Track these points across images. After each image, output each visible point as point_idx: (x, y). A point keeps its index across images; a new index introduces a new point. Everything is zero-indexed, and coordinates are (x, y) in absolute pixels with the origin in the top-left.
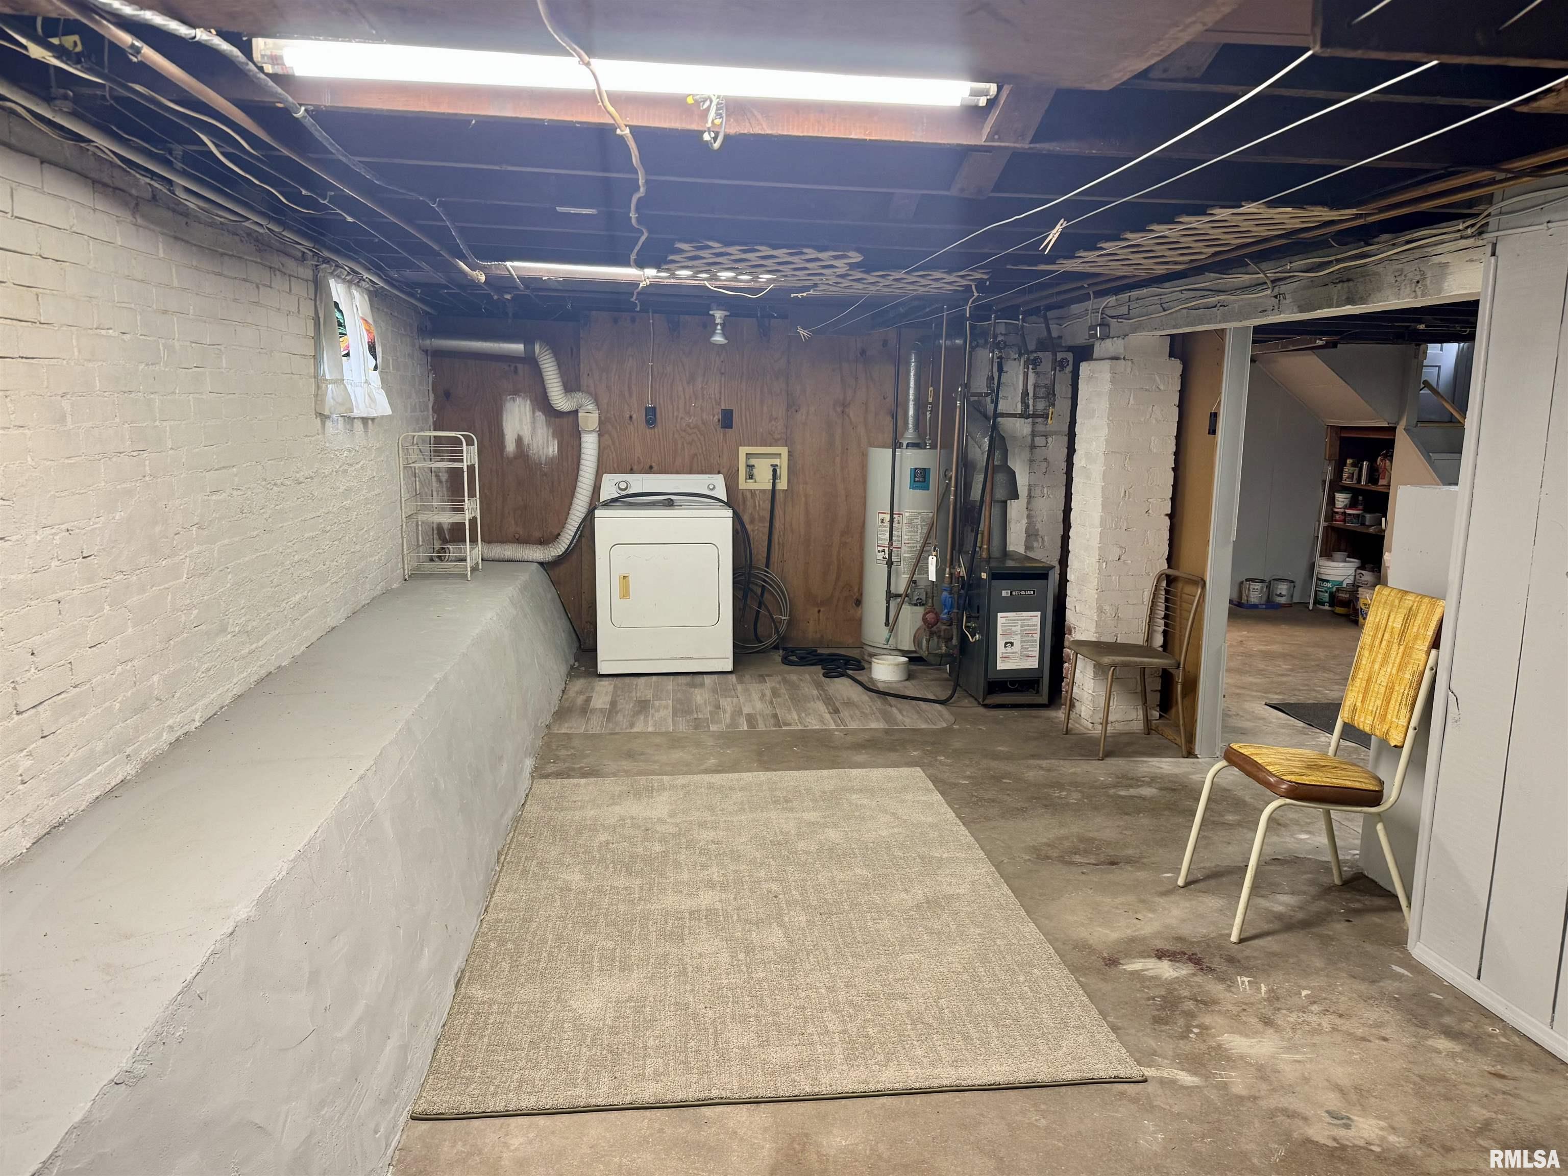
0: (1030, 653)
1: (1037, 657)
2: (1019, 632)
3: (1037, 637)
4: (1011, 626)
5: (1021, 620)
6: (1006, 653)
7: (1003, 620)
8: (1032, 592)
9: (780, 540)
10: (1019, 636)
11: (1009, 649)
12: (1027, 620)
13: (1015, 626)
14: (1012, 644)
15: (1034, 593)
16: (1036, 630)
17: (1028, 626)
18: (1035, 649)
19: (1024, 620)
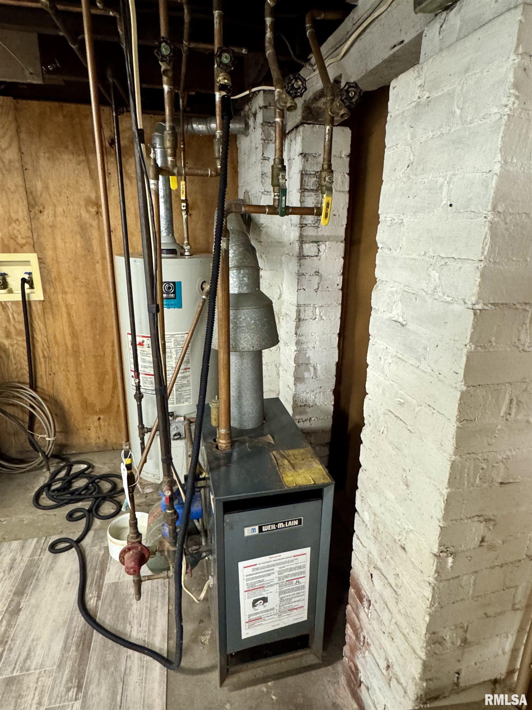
0: (294, 604)
1: (306, 607)
2: (276, 581)
3: (305, 581)
4: (263, 576)
5: (277, 564)
6: (256, 614)
7: (249, 571)
8: (296, 523)
10: (276, 587)
11: (260, 607)
12: (289, 562)
13: (269, 575)
14: (265, 600)
15: (300, 523)
16: (304, 572)
17: (291, 569)
18: (303, 597)
19: (283, 563)
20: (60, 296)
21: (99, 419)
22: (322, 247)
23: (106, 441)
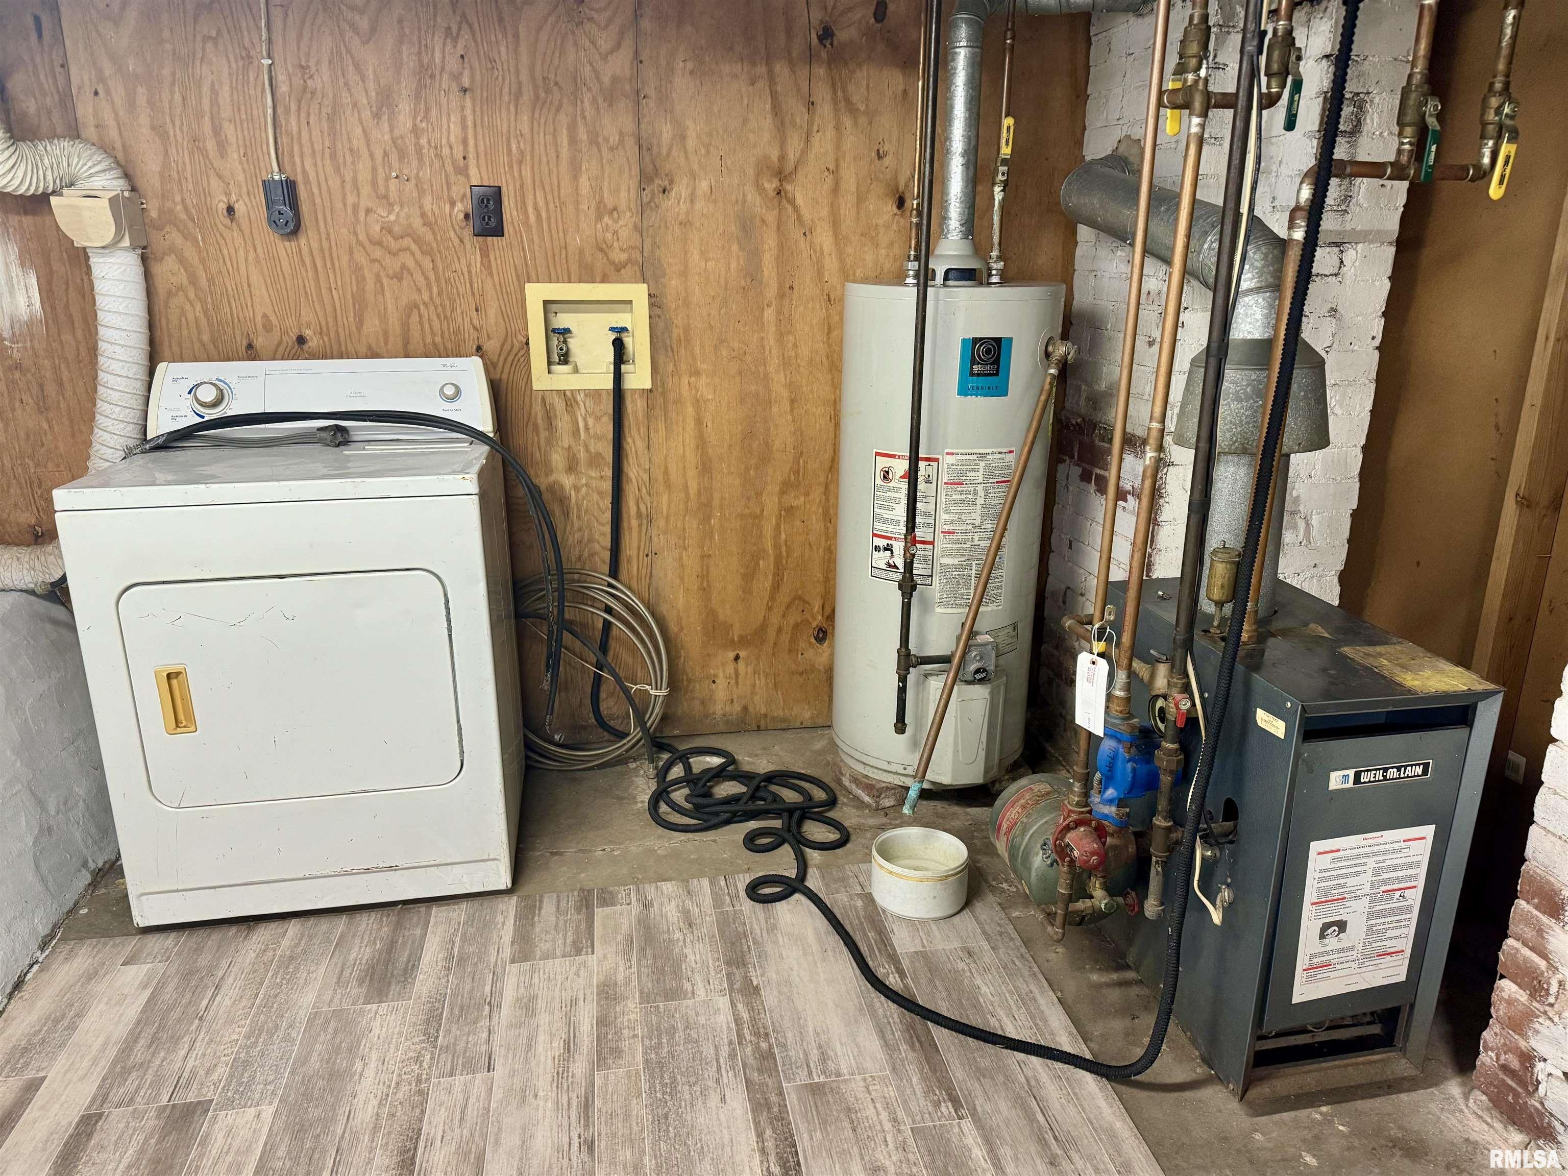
0: (1389, 943)
1: (1408, 953)
2: (1367, 890)
3: (1415, 897)
4: (1347, 876)
5: (1375, 854)
6: (1322, 954)
7: (1325, 862)
8: (1419, 770)
9: (643, 508)
10: (1366, 901)
11: (1332, 942)
12: (1394, 851)
13: (1357, 874)
14: (1342, 926)
15: (1425, 772)
16: (1415, 877)
17: (1395, 868)
18: (1405, 930)
19: (1385, 853)
20: (685, 380)
21: (737, 658)
22: (1350, 255)
23: (745, 709)
